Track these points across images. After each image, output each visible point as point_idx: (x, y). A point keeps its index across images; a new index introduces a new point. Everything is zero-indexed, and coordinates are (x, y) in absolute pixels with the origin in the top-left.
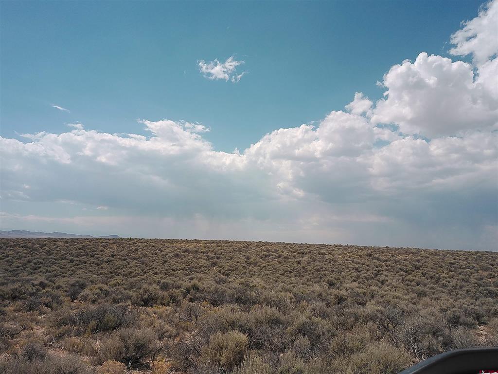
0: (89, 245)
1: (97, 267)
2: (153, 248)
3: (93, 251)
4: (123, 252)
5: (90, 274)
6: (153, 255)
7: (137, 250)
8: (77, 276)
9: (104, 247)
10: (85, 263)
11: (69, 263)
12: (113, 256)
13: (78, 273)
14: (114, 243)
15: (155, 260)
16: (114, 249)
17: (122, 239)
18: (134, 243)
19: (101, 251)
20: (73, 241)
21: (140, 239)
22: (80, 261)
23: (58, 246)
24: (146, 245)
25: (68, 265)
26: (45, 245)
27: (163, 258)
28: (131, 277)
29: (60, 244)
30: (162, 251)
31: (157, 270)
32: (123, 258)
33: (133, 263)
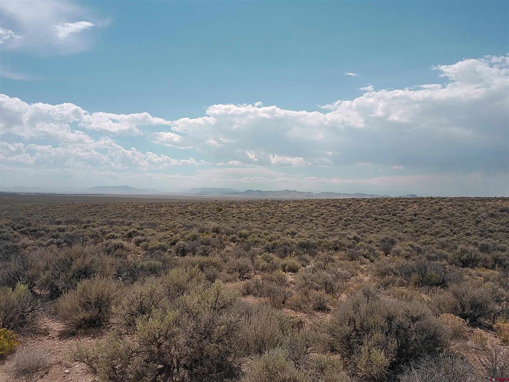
0: (389, 205)
1: (401, 226)
2: (460, 208)
3: (394, 210)
4: (425, 211)
5: (395, 232)
6: (461, 214)
7: (440, 209)
8: (384, 233)
9: (404, 206)
10: (389, 221)
11: (373, 220)
12: (415, 215)
13: (384, 230)
14: (415, 202)
15: (464, 220)
16: (415, 208)
17: (423, 198)
18: (436, 202)
19: (402, 210)
20: (374, 200)
21: (443, 198)
22: (384, 220)
23: (362, 206)
24: (451, 204)
25: (374, 223)
26: (351, 204)
27: (474, 217)
28: (439, 237)
29: (363, 203)
30: (472, 210)
31: (469, 231)
32: (427, 217)
33: (439, 223)
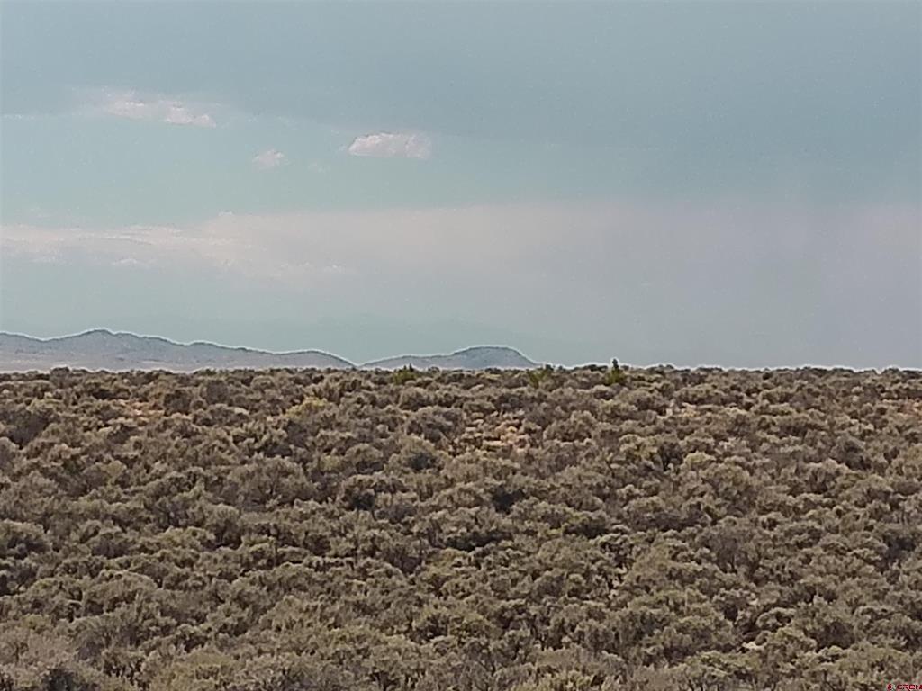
0: (329, 423)
1: (400, 580)
2: (792, 445)
3: (363, 466)
4: (569, 473)
5: (360, 626)
6: (794, 491)
7: (670, 456)
8: (278, 641)
9: (434, 432)
10: (320, 546)
11: (209, 545)
12: (503, 501)
13: (279, 616)
14: (504, 403)
15: (815, 536)
16: (507, 452)
17: (559, 378)
18: (644, 405)
19: (417, 464)
20: (217, 388)
21: (687, 377)
22: (283, 537)
23: (126, 431)
24: (741, 422)
25: (210, 563)
26: (44, 419)
27: (878, 514)
28: (649, 660)
29: (133, 412)
30: (865, 465)
31: (839, 611)
32: (578, 517)
33: (655, 555)
